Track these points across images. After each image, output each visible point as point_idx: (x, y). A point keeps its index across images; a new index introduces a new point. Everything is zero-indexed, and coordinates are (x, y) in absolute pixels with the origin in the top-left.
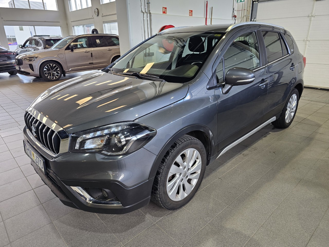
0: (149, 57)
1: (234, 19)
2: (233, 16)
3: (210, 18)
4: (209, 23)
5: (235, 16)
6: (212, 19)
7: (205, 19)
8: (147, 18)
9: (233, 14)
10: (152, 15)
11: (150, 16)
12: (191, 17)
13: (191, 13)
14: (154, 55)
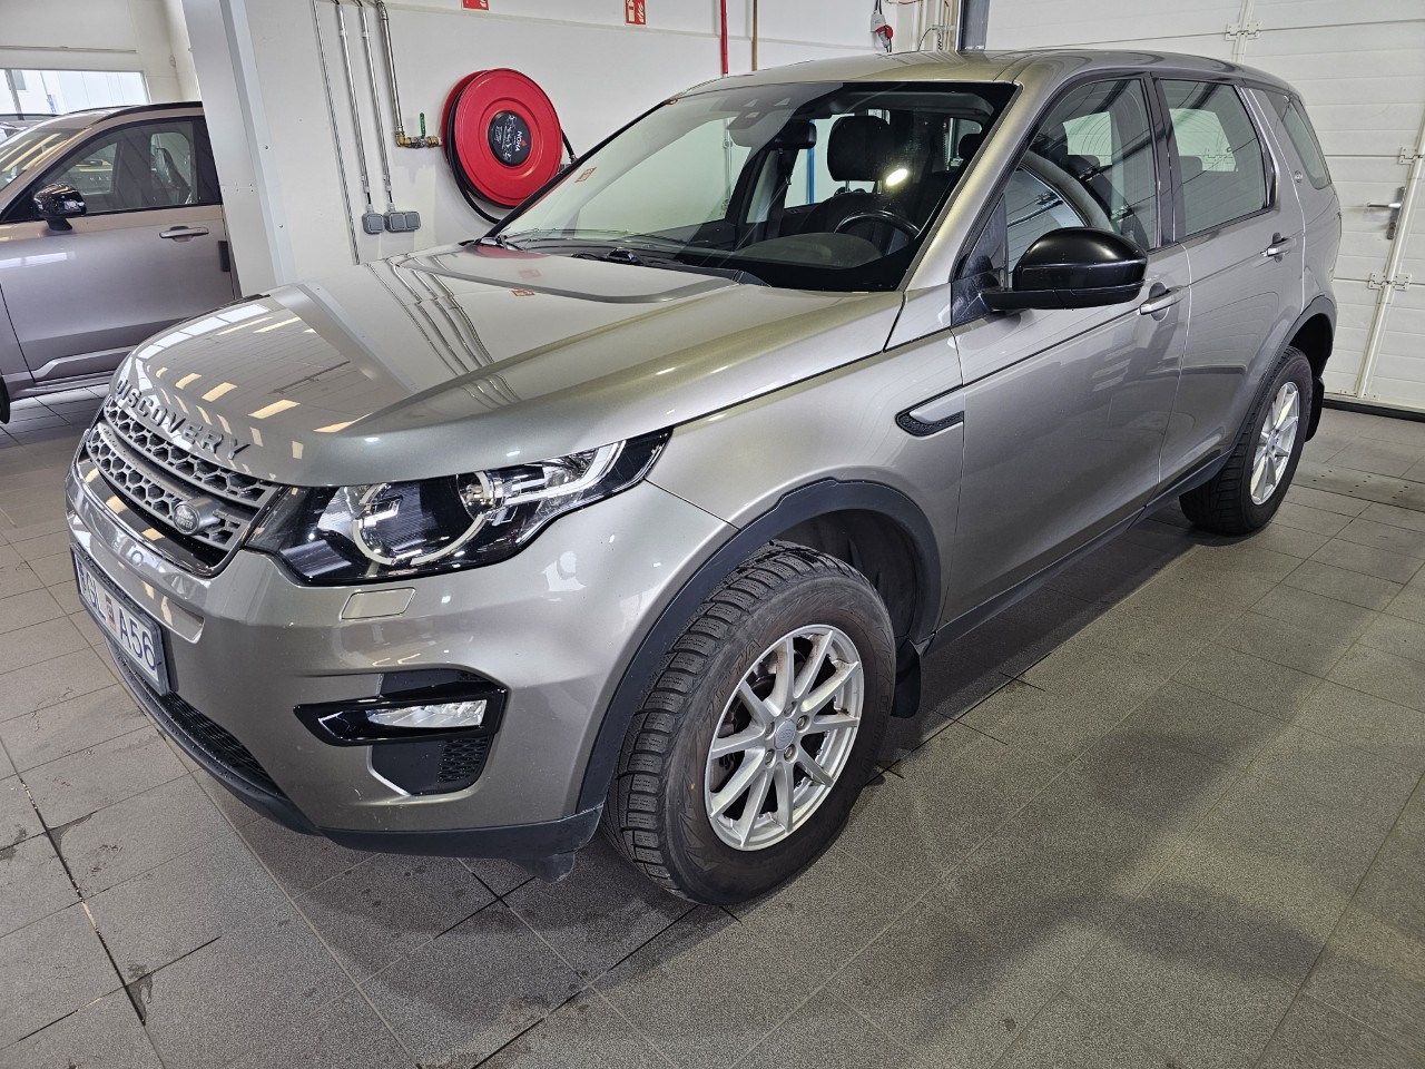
0: (386, 233)
1: (880, 44)
2: (879, 31)
3: (748, 38)
4: (739, 66)
5: (886, 32)
6: (759, 44)
7: (717, 41)
8: (363, 30)
9: (874, 21)
10: (391, 13)
11: (382, 20)
12: (639, 30)
13: (636, 11)
14: (417, 227)
